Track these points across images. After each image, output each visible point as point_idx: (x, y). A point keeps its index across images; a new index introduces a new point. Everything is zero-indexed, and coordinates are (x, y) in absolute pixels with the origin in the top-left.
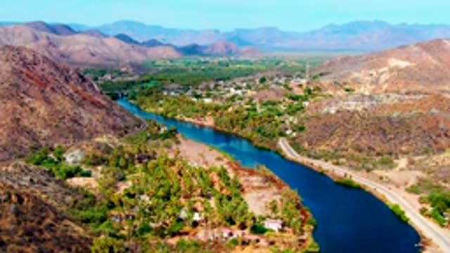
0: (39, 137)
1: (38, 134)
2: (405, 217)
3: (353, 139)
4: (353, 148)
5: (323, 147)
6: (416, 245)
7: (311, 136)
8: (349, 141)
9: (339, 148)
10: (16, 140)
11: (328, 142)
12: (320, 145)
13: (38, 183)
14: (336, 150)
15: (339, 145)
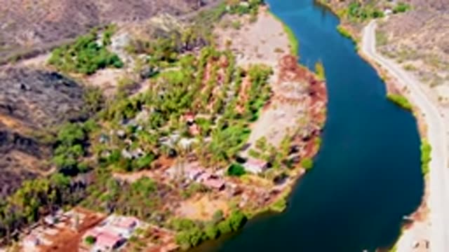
0: (99, 12)
1: (99, 8)
2: (426, 167)
3: (443, 34)
4: (439, 45)
5: (407, 42)
6: (405, 218)
7: (400, 23)
8: (438, 36)
9: (424, 45)
10: (73, 16)
11: (414, 35)
12: (404, 38)
13: (30, 90)
14: (419, 48)
15: (426, 40)
